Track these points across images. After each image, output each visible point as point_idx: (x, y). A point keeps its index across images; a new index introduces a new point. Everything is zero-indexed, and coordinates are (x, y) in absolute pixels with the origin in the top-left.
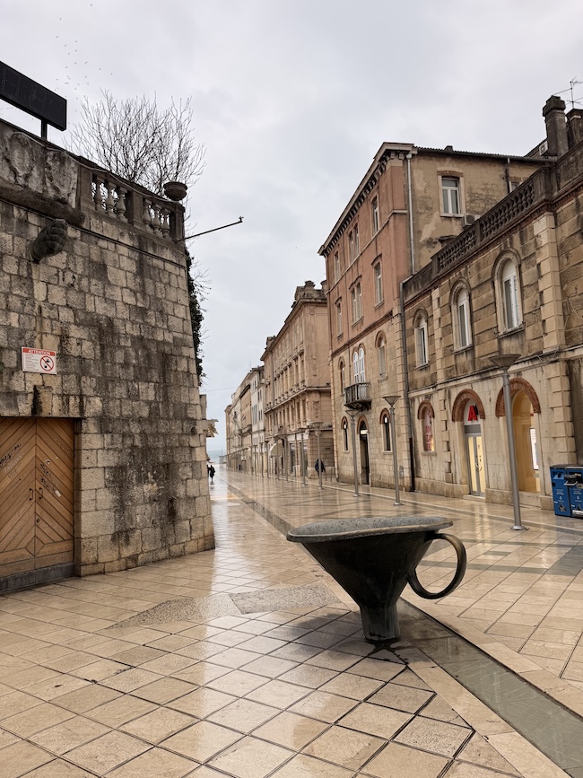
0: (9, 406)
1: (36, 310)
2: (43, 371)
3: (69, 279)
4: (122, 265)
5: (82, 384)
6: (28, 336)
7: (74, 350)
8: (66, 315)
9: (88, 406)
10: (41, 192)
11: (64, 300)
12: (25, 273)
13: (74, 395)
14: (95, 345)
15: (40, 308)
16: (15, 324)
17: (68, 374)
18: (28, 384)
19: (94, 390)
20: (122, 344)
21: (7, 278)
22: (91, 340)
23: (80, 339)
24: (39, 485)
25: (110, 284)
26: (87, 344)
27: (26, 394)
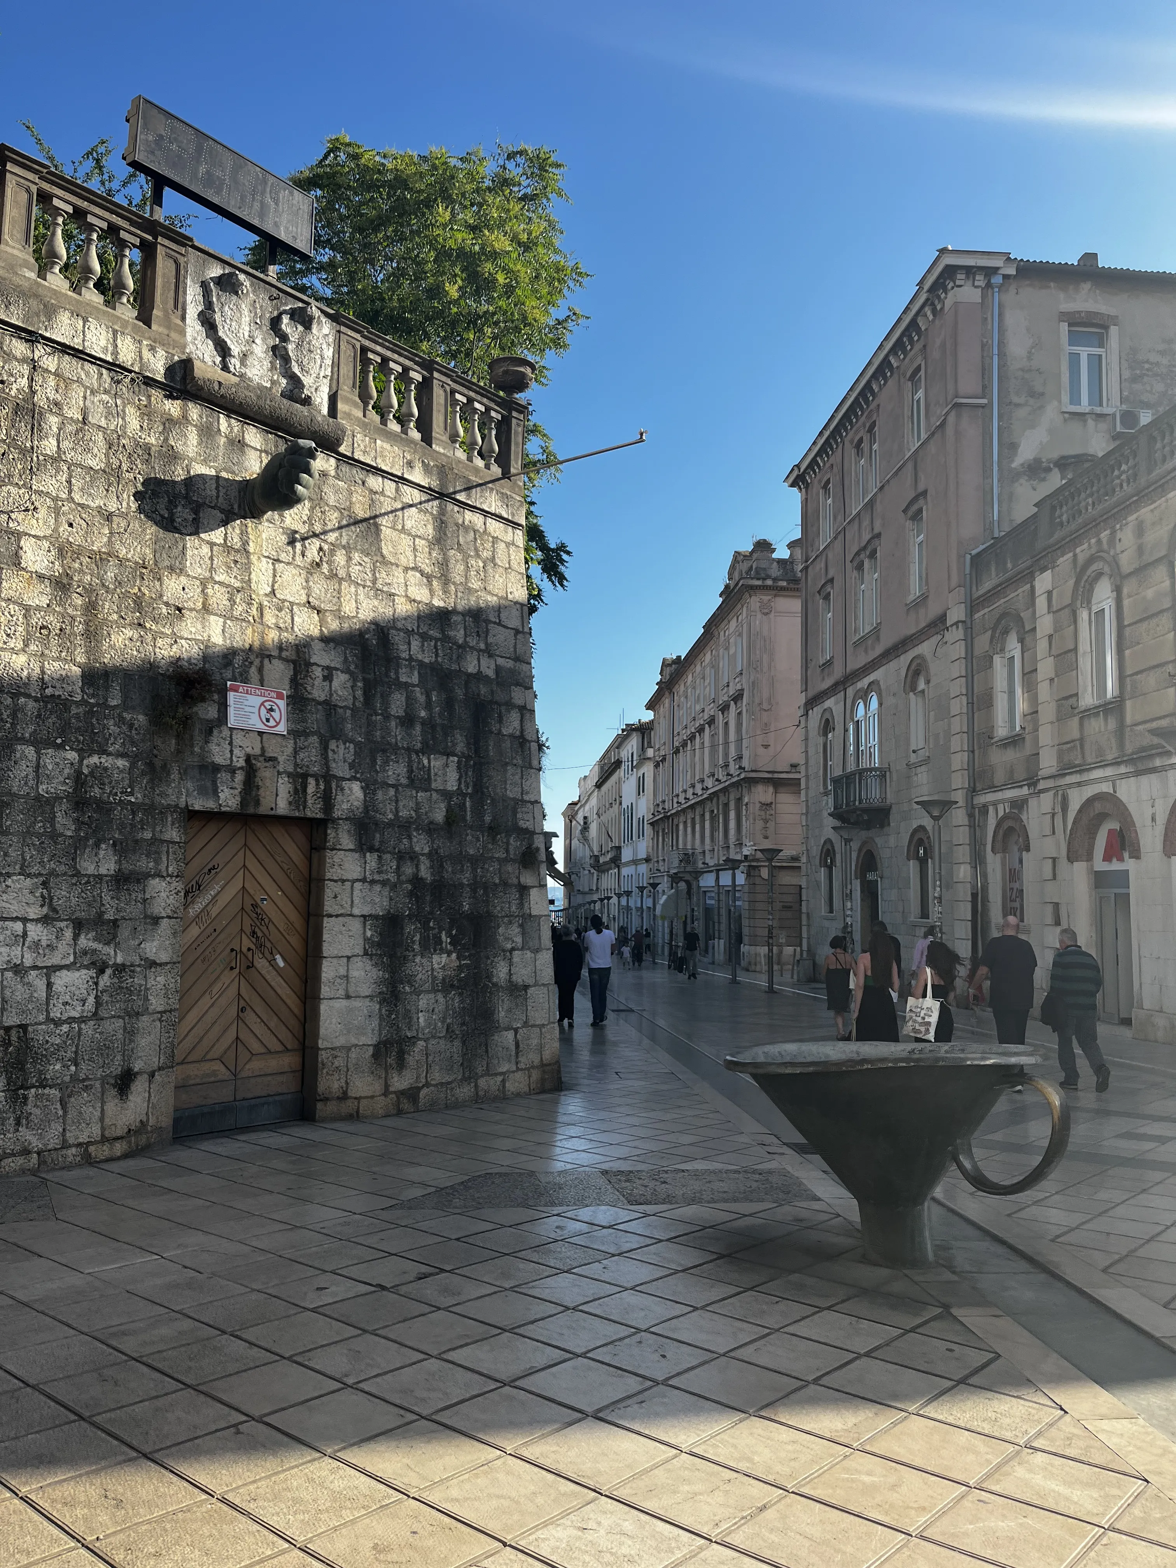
0: (203, 791)
1: (254, 611)
2: (261, 727)
3: (313, 553)
4: (409, 524)
5: (330, 754)
6: (238, 660)
7: (318, 690)
8: (305, 622)
9: (339, 798)
10: (268, 385)
11: (303, 592)
12: (236, 542)
13: (316, 776)
14: (355, 680)
15: (261, 608)
16: (218, 639)
17: (305, 734)
18: (237, 751)
19: (351, 766)
20: (403, 679)
21: (205, 550)
22: (347, 671)
23: (328, 668)
24: (247, 943)
25: (385, 562)
26: (340, 679)
27: (232, 770)
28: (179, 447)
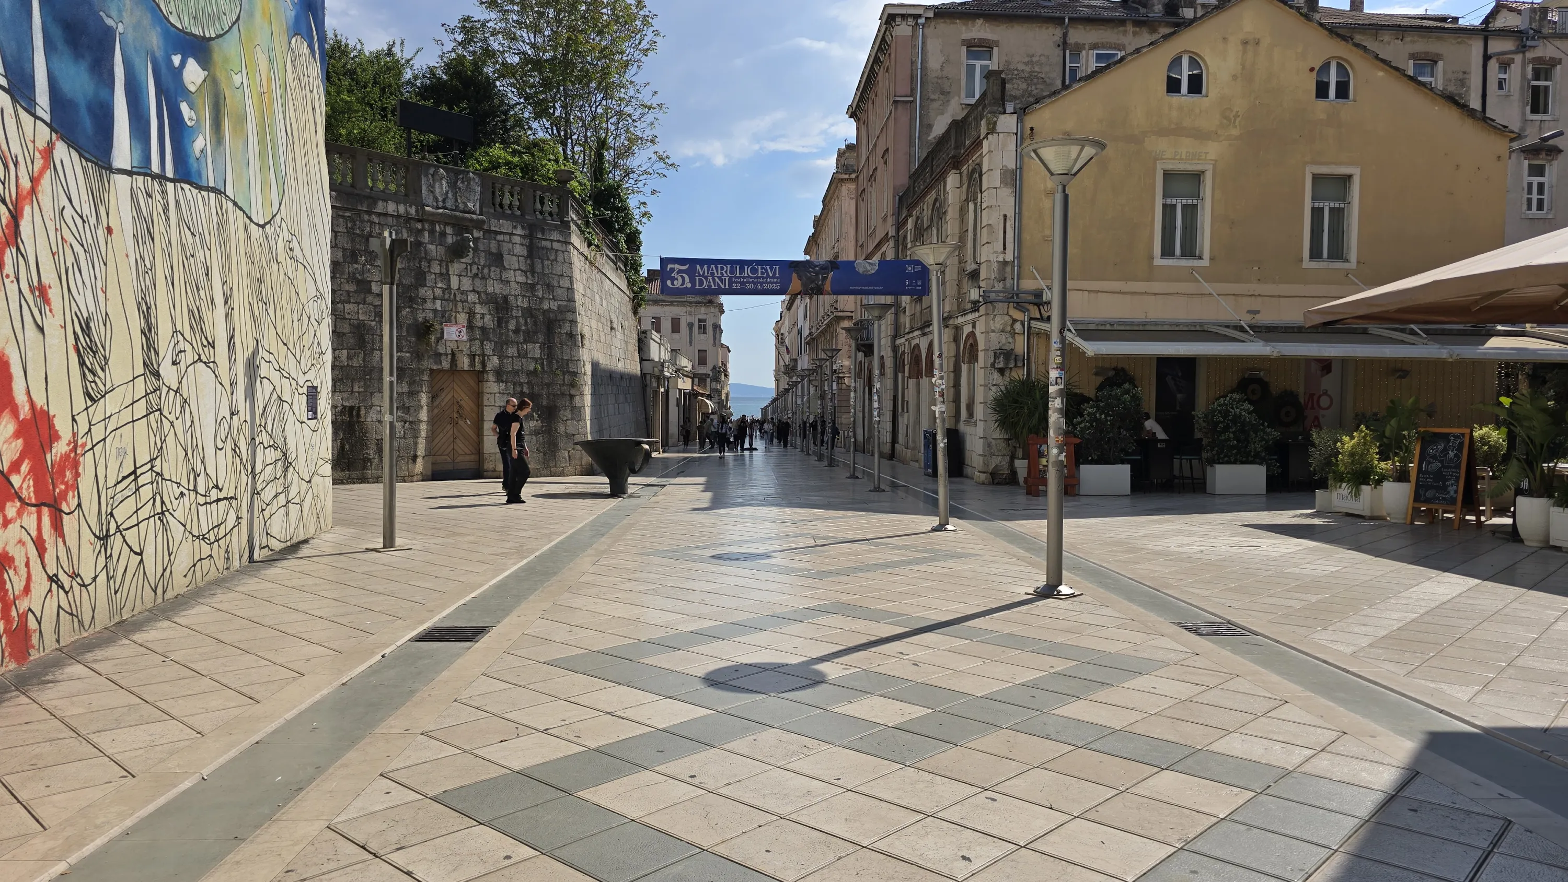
0: (436, 363)
1: (452, 296)
2: (456, 338)
3: (475, 270)
4: (515, 252)
5: (484, 347)
6: (447, 315)
7: (478, 323)
8: (472, 297)
9: (488, 363)
11: (471, 286)
12: (444, 271)
13: (479, 355)
14: (494, 317)
15: (455, 295)
16: (439, 308)
17: (474, 340)
18: (448, 348)
19: (493, 350)
20: (514, 314)
21: (433, 276)
22: (490, 314)
23: (482, 314)
24: (456, 415)
25: (505, 269)
26: (487, 317)
27: (446, 355)
28: (422, 240)
